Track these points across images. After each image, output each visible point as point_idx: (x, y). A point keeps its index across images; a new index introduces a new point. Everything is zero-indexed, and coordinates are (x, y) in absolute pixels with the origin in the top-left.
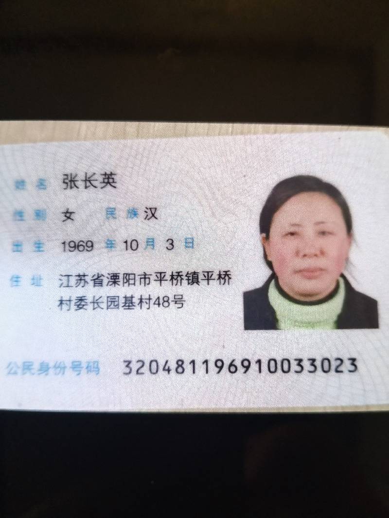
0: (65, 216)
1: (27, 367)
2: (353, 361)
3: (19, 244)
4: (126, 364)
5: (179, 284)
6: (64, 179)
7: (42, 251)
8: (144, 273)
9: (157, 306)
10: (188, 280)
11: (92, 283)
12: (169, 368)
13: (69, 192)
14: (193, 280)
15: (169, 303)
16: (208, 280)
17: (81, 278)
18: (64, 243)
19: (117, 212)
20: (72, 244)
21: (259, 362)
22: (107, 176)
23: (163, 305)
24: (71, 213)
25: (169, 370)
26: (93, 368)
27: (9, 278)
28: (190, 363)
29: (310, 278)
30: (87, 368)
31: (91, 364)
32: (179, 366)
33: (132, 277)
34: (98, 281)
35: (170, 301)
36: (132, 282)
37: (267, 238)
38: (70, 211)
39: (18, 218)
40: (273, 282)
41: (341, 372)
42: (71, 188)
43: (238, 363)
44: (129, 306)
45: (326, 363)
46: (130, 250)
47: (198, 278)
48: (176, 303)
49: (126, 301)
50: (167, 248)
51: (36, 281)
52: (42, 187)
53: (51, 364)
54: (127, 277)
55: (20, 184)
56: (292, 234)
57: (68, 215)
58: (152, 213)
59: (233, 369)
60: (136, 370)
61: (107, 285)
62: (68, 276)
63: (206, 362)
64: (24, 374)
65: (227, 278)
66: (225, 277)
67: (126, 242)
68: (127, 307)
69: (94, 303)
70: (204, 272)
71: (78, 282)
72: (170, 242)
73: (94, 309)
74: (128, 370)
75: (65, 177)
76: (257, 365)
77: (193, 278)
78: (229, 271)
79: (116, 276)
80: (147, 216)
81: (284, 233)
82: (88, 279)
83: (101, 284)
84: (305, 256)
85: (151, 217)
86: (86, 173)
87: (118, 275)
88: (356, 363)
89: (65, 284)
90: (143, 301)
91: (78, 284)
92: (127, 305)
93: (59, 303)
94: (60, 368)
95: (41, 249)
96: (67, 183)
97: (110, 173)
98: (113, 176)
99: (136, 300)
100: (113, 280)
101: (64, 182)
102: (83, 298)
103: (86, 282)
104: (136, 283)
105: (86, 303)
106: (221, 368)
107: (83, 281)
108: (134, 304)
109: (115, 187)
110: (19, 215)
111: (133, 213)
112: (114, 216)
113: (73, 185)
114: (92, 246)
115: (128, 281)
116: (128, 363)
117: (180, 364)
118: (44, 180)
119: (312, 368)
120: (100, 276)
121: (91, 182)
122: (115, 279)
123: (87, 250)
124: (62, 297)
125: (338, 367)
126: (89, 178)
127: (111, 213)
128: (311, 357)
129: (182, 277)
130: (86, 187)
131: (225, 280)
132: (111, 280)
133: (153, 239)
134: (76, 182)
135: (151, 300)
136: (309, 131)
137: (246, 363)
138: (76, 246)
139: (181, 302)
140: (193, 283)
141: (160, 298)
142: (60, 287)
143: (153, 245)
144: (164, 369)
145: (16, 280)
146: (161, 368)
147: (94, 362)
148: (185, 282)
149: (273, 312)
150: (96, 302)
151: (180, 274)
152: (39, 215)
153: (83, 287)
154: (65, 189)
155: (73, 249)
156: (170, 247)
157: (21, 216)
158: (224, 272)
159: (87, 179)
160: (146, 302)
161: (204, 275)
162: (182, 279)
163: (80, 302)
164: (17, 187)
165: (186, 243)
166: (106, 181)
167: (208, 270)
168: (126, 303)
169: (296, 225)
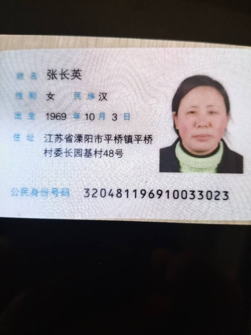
0: (49, 97)
1: (24, 191)
2: (226, 193)
3: (19, 114)
4: (86, 190)
5: (120, 142)
6: (48, 73)
7: (34, 119)
8: (98, 135)
9: (106, 156)
10: (126, 140)
11: (65, 140)
12: (112, 193)
13: (51, 81)
14: (128, 141)
15: (113, 154)
16: (138, 140)
17: (58, 136)
18: (48, 114)
19: (81, 95)
20: (53, 115)
21: (168, 192)
22: (75, 72)
23: (110, 156)
24: (52, 95)
25: (112, 195)
26: (66, 192)
27: (13, 135)
28: (125, 191)
29: (201, 141)
30: (62, 192)
31: (64, 190)
32: (119, 193)
33: (90, 137)
34: (69, 139)
36: (90, 140)
37: (176, 115)
38: (51, 94)
39: (19, 97)
40: (179, 143)
41: (218, 199)
42: (53, 79)
43: (155, 192)
44: (88, 155)
45: (209, 194)
46: (89, 120)
47: (132, 139)
48: (117, 155)
49: (86, 152)
50: (113, 119)
51: (30, 138)
52: (34, 78)
53: (39, 190)
54: (87, 137)
55: (20, 76)
56: (192, 112)
57: (50, 96)
58: (104, 97)
59: (151, 196)
60: (92, 194)
61: (75, 142)
62: (50, 135)
63: (135, 191)
64: (22, 195)
65: (150, 139)
66: (149, 139)
67: (87, 115)
68: (87, 156)
69: (66, 152)
70: (135, 135)
71: (56, 139)
72: (115, 115)
73: (66, 156)
74: (87, 195)
75: (49, 72)
76: (167, 194)
77: (128, 139)
78: (151, 135)
79: (81, 136)
80: (101, 98)
81: (187, 112)
82: (63, 137)
83: (71, 141)
84: (199, 126)
85: (103, 99)
86: (62, 69)
87: (81, 135)
88: (228, 194)
89: (48, 140)
90: (97, 152)
91: (56, 140)
92: (87, 154)
93: (44, 152)
94: (45, 192)
95: (33, 118)
96: (50, 76)
97: (77, 70)
98: (79, 72)
99: (93, 152)
100: (78, 139)
101: (48, 75)
102: (59, 149)
103: (61, 139)
104: (93, 141)
105: (62, 152)
106: (144, 195)
107: (59, 139)
108: (91, 154)
109: (80, 79)
110: (19, 95)
111: (91, 96)
112: (80, 98)
113: (54, 77)
114: (65, 117)
115: (88, 139)
116: (87, 190)
117: (119, 191)
118: (35, 73)
119: (201, 197)
120: (70, 136)
121: (66, 75)
122: (80, 138)
123: (62, 119)
124: (46, 148)
125: (217, 196)
126: (64, 73)
127: (77, 95)
128: (200, 190)
129: (122, 138)
130: (62, 79)
131: (149, 141)
132: (76, 138)
133: (104, 113)
134: (55, 75)
135: (102, 152)
136: (206, 47)
137: (160, 192)
138: (55, 116)
139: (121, 154)
140: (129, 142)
141: (108, 151)
142: (45, 142)
143: (104, 117)
144: (109, 195)
145: (17, 137)
146: (107, 194)
147: (66, 189)
148: (123, 142)
150: (68, 152)
151: (121, 136)
152: (32, 95)
153: (59, 142)
154: (49, 79)
155: (54, 118)
156: (115, 119)
157: (21, 96)
158: (148, 136)
159: (63, 73)
160: (99, 153)
161: (135, 137)
162: (122, 140)
163: (57, 152)
164: (18, 78)
165: (125, 116)
166: (75, 75)
167: (138, 135)
168: (86, 153)
169: (194, 107)
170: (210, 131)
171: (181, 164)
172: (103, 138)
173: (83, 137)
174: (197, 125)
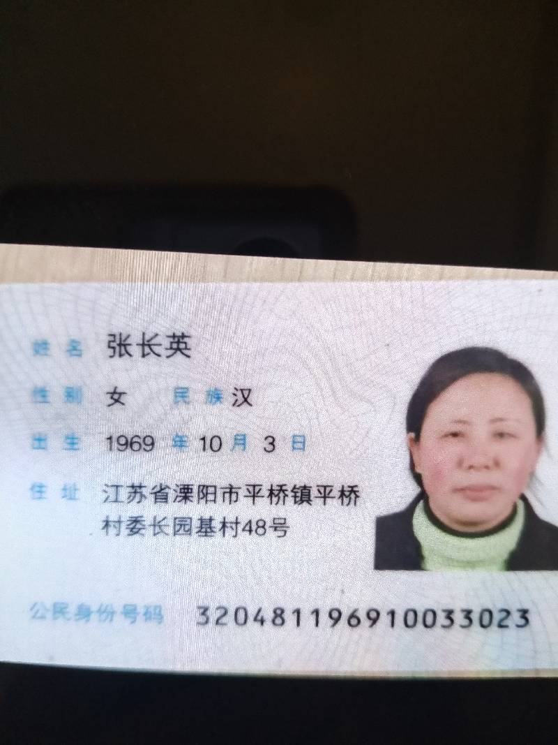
0: (112, 398)
1: (59, 610)
2: (524, 613)
3: (43, 437)
4: (202, 610)
5: (281, 502)
6: (110, 342)
7: (76, 449)
8: (230, 484)
9: (248, 532)
10: (295, 497)
11: (152, 498)
12: (262, 617)
13: (117, 361)
14: (301, 498)
15: (265, 530)
16: (325, 497)
17: (136, 490)
18: (110, 438)
19: (191, 394)
20: (123, 441)
21: (392, 613)
22: (176, 340)
23: (256, 533)
24: (120, 394)
25: (262, 622)
26: (154, 614)
27: (29, 485)
28: (294, 613)
29: (475, 500)
30: (145, 614)
31: (151, 610)
32: (277, 616)
33: (211, 490)
34: (160, 495)
35: (266, 527)
36: (211, 497)
37: (417, 439)
38: (118, 391)
39: (40, 399)
40: (421, 504)
41: (506, 627)
42: (121, 355)
43: (362, 615)
44: (206, 532)
45: (486, 617)
46: (209, 451)
47: (309, 495)
48: (275, 530)
49: (202, 525)
50: (265, 449)
51: (69, 493)
52: (75, 352)
53: (94, 608)
54: (205, 491)
55: (41, 347)
56: (455, 435)
57: (116, 396)
58: (244, 397)
59: (354, 621)
60: (216, 619)
61: (174, 501)
62: (117, 486)
64: (55, 618)
66: (350, 494)
67: (203, 439)
68: (204, 534)
69: (154, 525)
70: (318, 486)
71: (130, 496)
72: (270, 440)
73: (155, 535)
74: (203, 619)
75: (112, 338)
76: (390, 617)
77: (302, 495)
78: (356, 486)
79: (188, 489)
80: (237, 400)
81: (443, 434)
82: (145, 491)
83: (166, 499)
84: (471, 467)
85: (243, 403)
86: (144, 334)
87: (190, 487)
88: (528, 616)
89: (112, 497)
90: (228, 525)
91: (131, 498)
92: (203, 530)
93: (104, 524)
94: (107, 613)
95: (76, 446)
96: (114, 348)
97: (180, 334)
99: (217, 524)
100: (183, 495)
101: (109, 347)
102: (139, 519)
103: (142, 496)
104: (218, 499)
105: (144, 525)
106: (337, 620)
107: (138, 495)
108: (214, 530)
109: (188, 357)
110: (41, 394)
111: (215, 396)
112: (187, 400)
113: (123, 351)
114: (153, 444)
115: (206, 495)
116: (204, 611)
117: (279, 614)
118: (78, 342)
119: (466, 622)
120: (165, 488)
121: (152, 347)
122: (186, 493)
123: (145, 450)
124: (107, 517)
125: (502, 620)
126: (148, 341)
127: (181, 394)
128: (466, 607)
129: (286, 492)
130: (144, 356)
131: (350, 499)
132: (180, 495)
133: (244, 435)
134: (128, 348)
135: (239, 525)
137: (373, 615)
138: (128, 444)
139: (284, 529)
140: (302, 501)
141: (253, 521)
142: (105, 502)
143: (244, 444)
144: (255, 619)
145: (38, 490)
146: (251, 618)
147: (156, 607)
148: (290, 500)
149: (417, 546)
150: (157, 525)
151: (284, 488)
152: (72, 395)
153: (139, 502)
154: (111, 357)
155: (125, 447)
156: (270, 447)
157: (44, 396)
158: (349, 487)
159: (146, 343)
160: (231, 527)
161: (319, 491)
162: (286, 495)
163: (134, 524)
164: (37, 352)
165: (294, 442)
166: (175, 346)
167: (325, 484)
168: (202, 528)
169: (460, 422)
170: (494, 478)
171: (426, 552)
172: (242, 492)
173: (195, 489)
174: (466, 464)
